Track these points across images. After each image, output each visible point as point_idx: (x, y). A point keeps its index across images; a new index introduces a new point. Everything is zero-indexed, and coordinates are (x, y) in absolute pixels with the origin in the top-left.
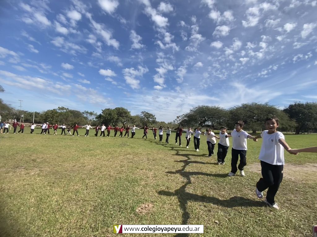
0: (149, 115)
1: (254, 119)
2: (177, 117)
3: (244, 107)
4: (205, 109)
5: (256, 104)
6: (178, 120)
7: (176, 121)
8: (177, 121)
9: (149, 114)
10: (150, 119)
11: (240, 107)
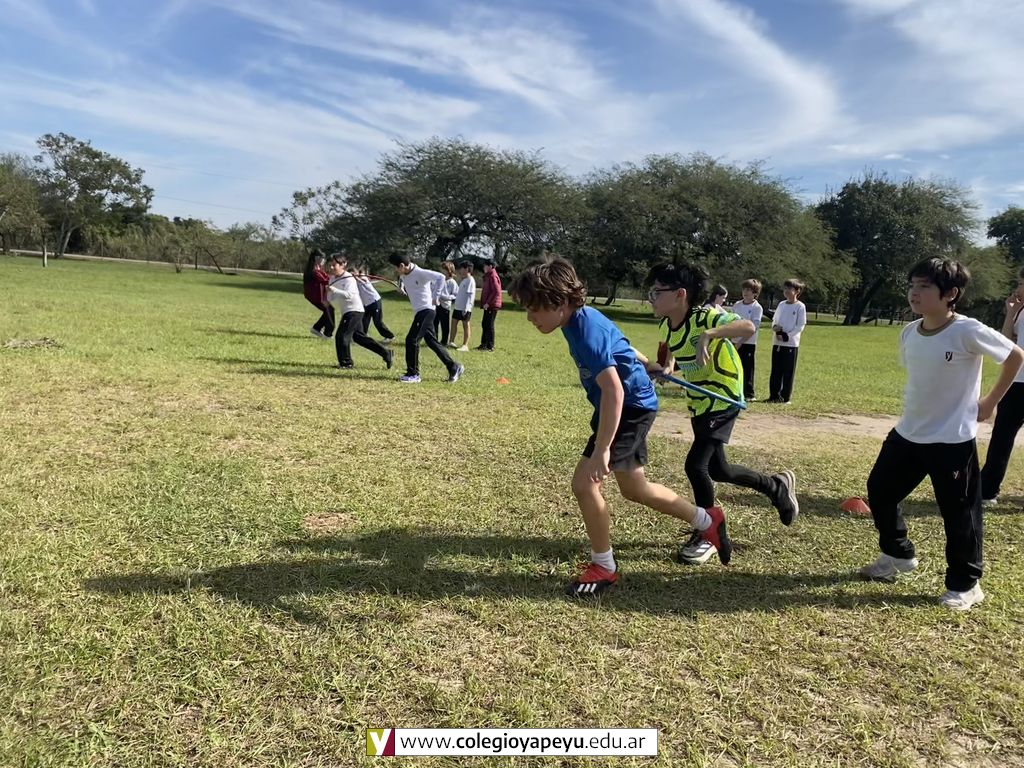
0: (100, 164)
1: (691, 240)
2: (297, 196)
3: (655, 175)
4: (468, 164)
5: (712, 163)
6: (300, 217)
7: (288, 222)
8: (295, 221)
9: (97, 155)
10: (110, 198)
11: (641, 175)
